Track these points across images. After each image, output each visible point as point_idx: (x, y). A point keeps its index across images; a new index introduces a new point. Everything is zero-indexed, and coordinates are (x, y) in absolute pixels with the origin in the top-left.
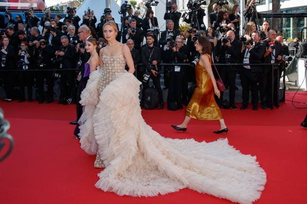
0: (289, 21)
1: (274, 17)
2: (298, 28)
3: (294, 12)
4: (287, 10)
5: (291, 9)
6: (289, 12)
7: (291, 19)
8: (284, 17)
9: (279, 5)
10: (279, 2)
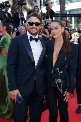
0: (71, 19)
1: (61, 17)
2: (78, 24)
3: (75, 13)
4: (70, 11)
5: (72, 10)
6: (72, 13)
7: (73, 18)
8: (68, 17)
9: (64, 8)
10: (65, 5)
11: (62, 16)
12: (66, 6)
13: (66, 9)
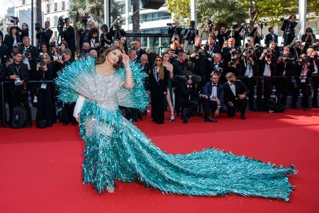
0: (145, 40)
1: (135, 37)
2: (154, 47)
3: (150, 32)
4: (145, 30)
5: (148, 30)
6: (146, 33)
7: (148, 38)
8: (142, 37)
9: (139, 26)
10: (138, 23)
11: (136, 35)
12: (140, 24)
13: (141, 28)
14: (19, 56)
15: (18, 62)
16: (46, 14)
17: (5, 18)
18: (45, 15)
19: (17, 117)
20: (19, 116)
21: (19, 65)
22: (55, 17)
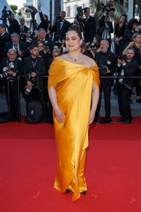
14: (36, 50)
15: (35, 56)
16: (66, 3)
17: (23, 7)
18: (64, 5)
19: (32, 112)
20: (34, 111)
21: (35, 59)
22: (76, 6)
